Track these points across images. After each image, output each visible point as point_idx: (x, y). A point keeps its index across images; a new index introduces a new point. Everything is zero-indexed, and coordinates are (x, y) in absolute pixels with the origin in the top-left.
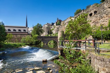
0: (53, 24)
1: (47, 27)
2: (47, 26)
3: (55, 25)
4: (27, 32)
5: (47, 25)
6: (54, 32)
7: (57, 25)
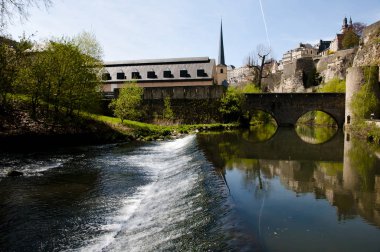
0: (324, 45)
1: (299, 61)
2: (300, 57)
3: (334, 47)
4: (210, 77)
5: (298, 50)
6: (329, 75)
7: (340, 47)
